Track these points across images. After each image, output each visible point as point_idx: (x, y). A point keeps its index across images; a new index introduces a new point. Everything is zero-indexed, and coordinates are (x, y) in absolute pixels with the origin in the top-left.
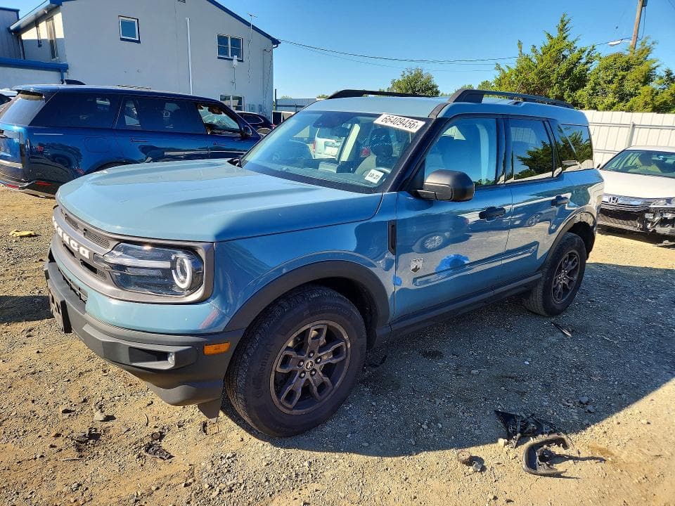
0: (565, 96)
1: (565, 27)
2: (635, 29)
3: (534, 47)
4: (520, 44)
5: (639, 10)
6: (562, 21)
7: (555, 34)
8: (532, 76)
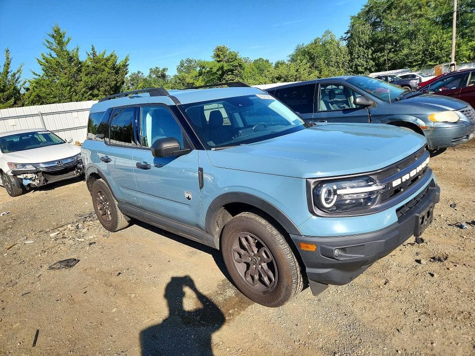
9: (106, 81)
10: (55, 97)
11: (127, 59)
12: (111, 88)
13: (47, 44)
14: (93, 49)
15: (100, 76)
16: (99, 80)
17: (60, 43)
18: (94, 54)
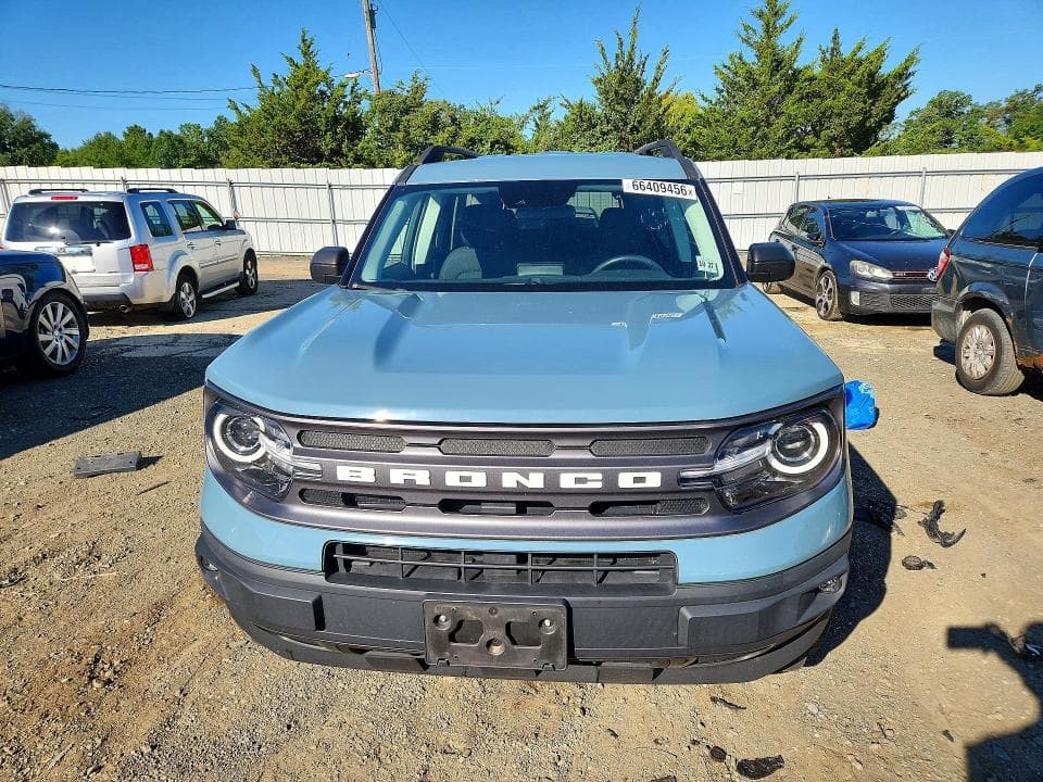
0: (345, 150)
1: (311, 50)
2: (372, 59)
3: (276, 76)
4: (255, 71)
5: (369, 32)
6: (304, 41)
7: (300, 60)
8: (291, 121)
9: (839, 115)
10: (722, 148)
11: (911, 60)
12: (848, 131)
13: (743, 34)
14: (835, 38)
15: (829, 102)
16: (824, 113)
17: (770, 31)
18: (835, 50)
